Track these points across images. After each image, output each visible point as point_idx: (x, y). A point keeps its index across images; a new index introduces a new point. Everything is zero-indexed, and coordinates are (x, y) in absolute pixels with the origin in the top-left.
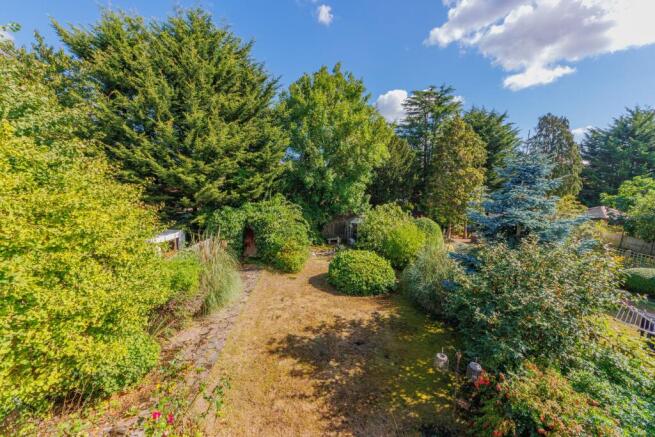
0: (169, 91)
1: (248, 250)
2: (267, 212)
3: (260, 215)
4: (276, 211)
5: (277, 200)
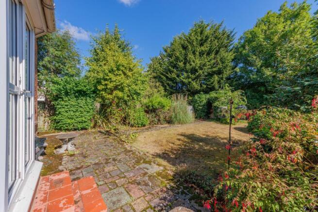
0: (183, 52)
1: (212, 116)
2: (220, 93)
3: (216, 95)
4: (225, 94)
5: (227, 88)
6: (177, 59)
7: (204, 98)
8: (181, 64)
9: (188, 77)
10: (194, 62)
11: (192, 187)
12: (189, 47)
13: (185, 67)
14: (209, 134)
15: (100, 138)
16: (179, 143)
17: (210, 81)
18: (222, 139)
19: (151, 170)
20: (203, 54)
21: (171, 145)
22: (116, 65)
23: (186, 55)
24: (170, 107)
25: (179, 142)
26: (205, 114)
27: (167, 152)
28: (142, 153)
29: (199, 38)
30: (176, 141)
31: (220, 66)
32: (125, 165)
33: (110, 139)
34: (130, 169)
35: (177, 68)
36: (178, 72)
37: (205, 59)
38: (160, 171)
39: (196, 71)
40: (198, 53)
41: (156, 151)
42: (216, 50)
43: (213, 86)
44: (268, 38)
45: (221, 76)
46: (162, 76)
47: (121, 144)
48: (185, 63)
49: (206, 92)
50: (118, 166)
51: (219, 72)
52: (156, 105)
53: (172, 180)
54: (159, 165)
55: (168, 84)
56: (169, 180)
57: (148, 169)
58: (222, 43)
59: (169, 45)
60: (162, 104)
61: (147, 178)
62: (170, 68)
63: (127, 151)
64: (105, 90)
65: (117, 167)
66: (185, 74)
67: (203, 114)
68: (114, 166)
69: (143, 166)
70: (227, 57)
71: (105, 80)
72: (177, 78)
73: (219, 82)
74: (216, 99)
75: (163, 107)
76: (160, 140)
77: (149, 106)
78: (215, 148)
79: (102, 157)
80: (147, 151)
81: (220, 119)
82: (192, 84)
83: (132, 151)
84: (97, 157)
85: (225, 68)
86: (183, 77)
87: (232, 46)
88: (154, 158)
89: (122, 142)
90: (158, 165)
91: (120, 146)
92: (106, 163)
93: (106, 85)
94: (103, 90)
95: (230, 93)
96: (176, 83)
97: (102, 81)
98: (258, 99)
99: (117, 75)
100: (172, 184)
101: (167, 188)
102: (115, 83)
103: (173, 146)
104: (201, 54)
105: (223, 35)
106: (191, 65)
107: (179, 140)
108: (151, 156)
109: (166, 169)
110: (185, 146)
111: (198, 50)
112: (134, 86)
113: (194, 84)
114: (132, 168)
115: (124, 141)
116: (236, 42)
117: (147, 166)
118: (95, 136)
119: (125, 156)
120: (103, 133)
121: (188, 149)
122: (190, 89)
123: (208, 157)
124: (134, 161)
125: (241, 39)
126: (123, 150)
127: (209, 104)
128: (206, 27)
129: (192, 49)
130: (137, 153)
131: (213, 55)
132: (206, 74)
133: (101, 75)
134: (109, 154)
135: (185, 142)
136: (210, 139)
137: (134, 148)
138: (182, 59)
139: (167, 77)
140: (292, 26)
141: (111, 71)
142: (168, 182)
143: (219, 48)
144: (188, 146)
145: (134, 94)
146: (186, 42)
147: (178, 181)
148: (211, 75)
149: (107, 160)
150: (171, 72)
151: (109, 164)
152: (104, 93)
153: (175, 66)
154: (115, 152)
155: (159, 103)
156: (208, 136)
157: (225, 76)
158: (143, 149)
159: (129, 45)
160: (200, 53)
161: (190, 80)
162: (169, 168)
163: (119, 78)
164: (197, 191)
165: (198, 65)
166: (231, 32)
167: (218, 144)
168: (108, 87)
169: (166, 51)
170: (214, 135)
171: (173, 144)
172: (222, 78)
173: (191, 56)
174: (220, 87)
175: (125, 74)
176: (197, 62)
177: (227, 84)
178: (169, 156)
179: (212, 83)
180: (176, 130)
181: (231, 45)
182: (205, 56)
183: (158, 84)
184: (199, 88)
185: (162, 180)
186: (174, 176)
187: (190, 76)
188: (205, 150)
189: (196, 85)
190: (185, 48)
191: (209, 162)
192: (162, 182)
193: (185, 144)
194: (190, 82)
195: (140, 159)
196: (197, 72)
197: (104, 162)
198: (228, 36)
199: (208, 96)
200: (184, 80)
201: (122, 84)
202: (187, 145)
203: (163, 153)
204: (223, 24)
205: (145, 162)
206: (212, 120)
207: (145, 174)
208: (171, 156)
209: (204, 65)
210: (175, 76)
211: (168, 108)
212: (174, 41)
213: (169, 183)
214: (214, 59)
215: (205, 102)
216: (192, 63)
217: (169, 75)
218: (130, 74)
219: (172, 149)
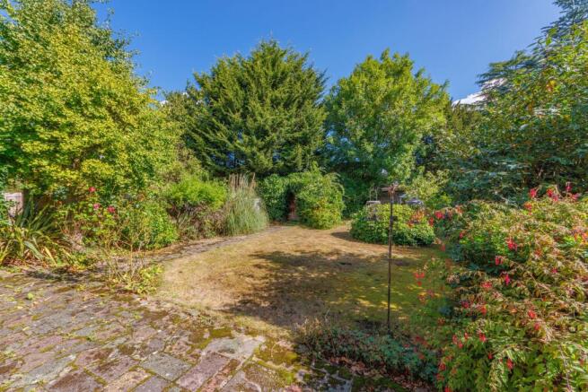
0: (241, 93)
1: (292, 215)
2: (306, 177)
3: (299, 180)
4: (314, 178)
5: (316, 169)
6: (229, 104)
7: (280, 184)
8: (237, 117)
9: (251, 144)
10: (261, 115)
11: (341, 363)
12: (253, 85)
13: (244, 122)
14: (302, 248)
15: (42, 295)
16: (263, 274)
17: (289, 155)
18: (328, 254)
19: (240, 350)
20: (278, 104)
21: (247, 279)
22: (91, 89)
23: (246, 101)
24: (225, 201)
25: (260, 273)
26: (282, 213)
27: (248, 298)
28: (195, 314)
29: (271, 73)
30: (253, 269)
31: (306, 130)
32: (166, 358)
33: (83, 292)
34: (186, 366)
35: (229, 124)
36: (230, 132)
37: (281, 115)
38: (264, 348)
39: (266, 133)
40: (268, 101)
41: (225, 301)
42: (299, 102)
43: (295, 164)
44: (369, 97)
45: (307, 147)
46: (195, 136)
47: (125, 300)
48: (244, 116)
49: (283, 173)
50: (149, 366)
51: (305, 141)
52: (194, 197)
53: (298, 360)
54: (252, 333)
55: (209, 154)
56: (293, 362)
57: (232, 352)
58: (308, 91)
59: (209, 74)
60: (207, 194)
61: (243, 375)
62: (214, 120)
63: (152, 318)
64: (51, 156)
65: (147, 371)
66: (246, 138)
67: (279, 213)
68: (134, 370)
69: (216, 345)
70: (316, 116)
71: (52, 126)
72: (229, 143)
73: (304, 157)
74: (301, 186)
75: (209, 201)
76: (221, 275)
77: (177, 199)
78: (327, 273)
79: (78, 353)
80: (205, 305)
81: (306, 220)
82: (258, 157)
83: (165, 313)
84: (60, 356)
85: (313, 134)
86: (241, 143)
87: (322, 99)
88: (231, 318)
89: (123, 294)
90: (248, 333)
91: (125, 306)
92: (104, 368)
93: (54, 141)
94: (44, 154)
95: (320, 178)
96: (227, 153)
97: (40, 129)
98: (354, 188)
99: (93, 117)
100: (304, 370)
101: (299, 384)
102: (86, 139)
103: (254, 282)
104: (275, 103)
105: (310, 77)
106: (255, 120)
107: (259, 266)
108: (221, 316)
109: (271, 338)
110: (276, 277)
111: (269, 95)
112: (142, 151)
113: (262, 157)
114: (191, 360)
115: (131, 292)
116: (326, 93)
117: (224, 342)
118: (18, 289)
119: (152, 332)
120: (49, 277)
121: (286, 283)
122: (255, 167)
123: (326, 291)
124: (186, 339)
125: (333, 89)
126: (139, 316)
127: (290, 195)
128: (282, 55)
129: (258, 91)
130: (182, 315)
131: (295, 109)
132: (283, 140)
133: (36, 111)
134: (95, 336)
135: (271, 269)
136: (310, 258)
137: (169, 305)
138: (239, 106)
139: (206, 140)
140: (397, 86)
141: (75, 103)
142: (292, 367)
143: (304, 99)
144: (281, 277)
145: (145, 170)
146: (246, 74)
147: (311, 358)
148: (290, 144)
149: (98, 356)
150: (215, 129)
151: (114, 370)
152: (45, 163)
153: (224, 120)
154: (114, 327)
155: (201, 192)
156: (303, 252)
157: (313, 148)
158: (192, 303)
159: (125, 47)
160: (272, 101)
161: (255, 149)
162: (275, 335)
163: (99, 126)
164: (354, 368)
165: (270, 123)
166: (322, 75)
167: (327, 265)
168: (65, 147)
169: (202, 85)
170: (312, 249)
171: (252, 277)
172: (309, 152)
173: (254, 104)
174: (304, 167)
175: (116, 117)
176: (266, 116)
177: (315, 162)
178: (258, 305)
179: (294, 159)
180: (241, 247)
181: (319, 97)
182: (281, 108)
183: (185, 152)
184: (271, 166)
185: (277, 367)
186: (296, 349)
187: (255, 141)
188: (313, 279)
189: (265, 160)
190: (244, 86)
191: (333, 302)
192: (280, 374)
193: (274, 273)
194: (254, 154)
195: (199, 331)
196: (268, 136)
197: (92, 366)
198: (317, 81)
199: (287, 181)
200: (243, 149)
201: (109, 143)
202: (279, 274)
203: (244, 303)
204: (308, 58)
205: (216, 335)
206: (294, 222)
207: (233, 366)
208: (263, 305)
209: (280, 124)
210: (225, 139)
211: (220, 203)
212: (219, 67)
213: (296, 371)
214: (296, 116)
215: (283, 191)
216: (259, 118)
217: (211, 137)
218: (131, 119)
219: (255, 289)
